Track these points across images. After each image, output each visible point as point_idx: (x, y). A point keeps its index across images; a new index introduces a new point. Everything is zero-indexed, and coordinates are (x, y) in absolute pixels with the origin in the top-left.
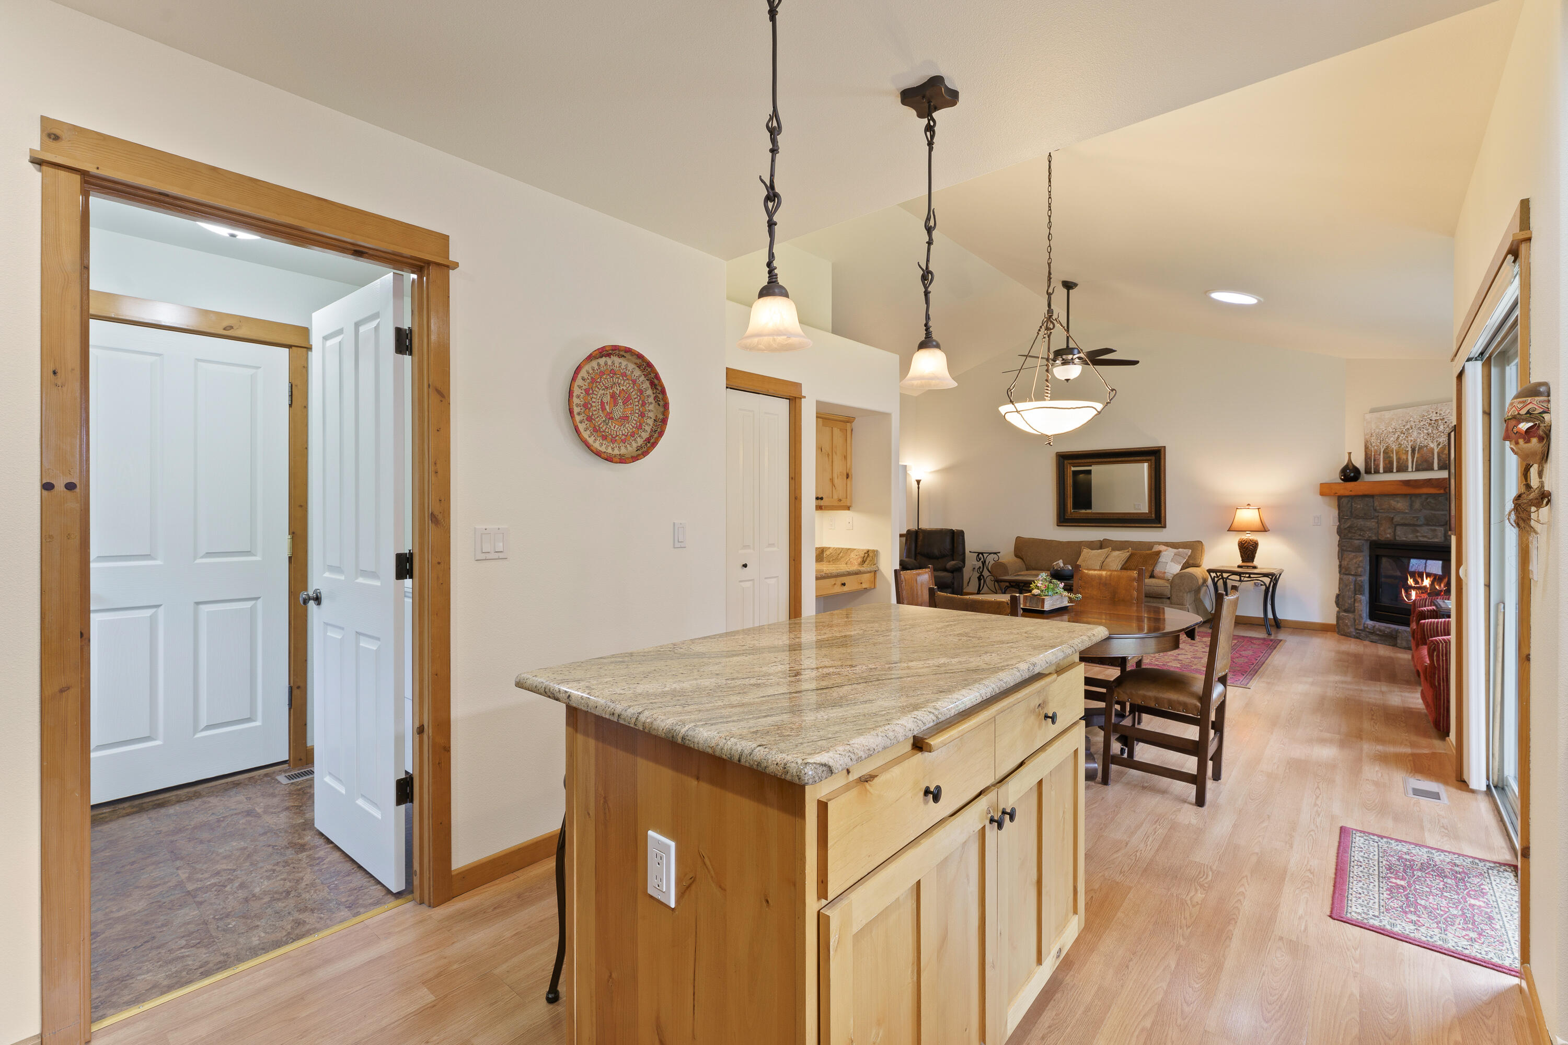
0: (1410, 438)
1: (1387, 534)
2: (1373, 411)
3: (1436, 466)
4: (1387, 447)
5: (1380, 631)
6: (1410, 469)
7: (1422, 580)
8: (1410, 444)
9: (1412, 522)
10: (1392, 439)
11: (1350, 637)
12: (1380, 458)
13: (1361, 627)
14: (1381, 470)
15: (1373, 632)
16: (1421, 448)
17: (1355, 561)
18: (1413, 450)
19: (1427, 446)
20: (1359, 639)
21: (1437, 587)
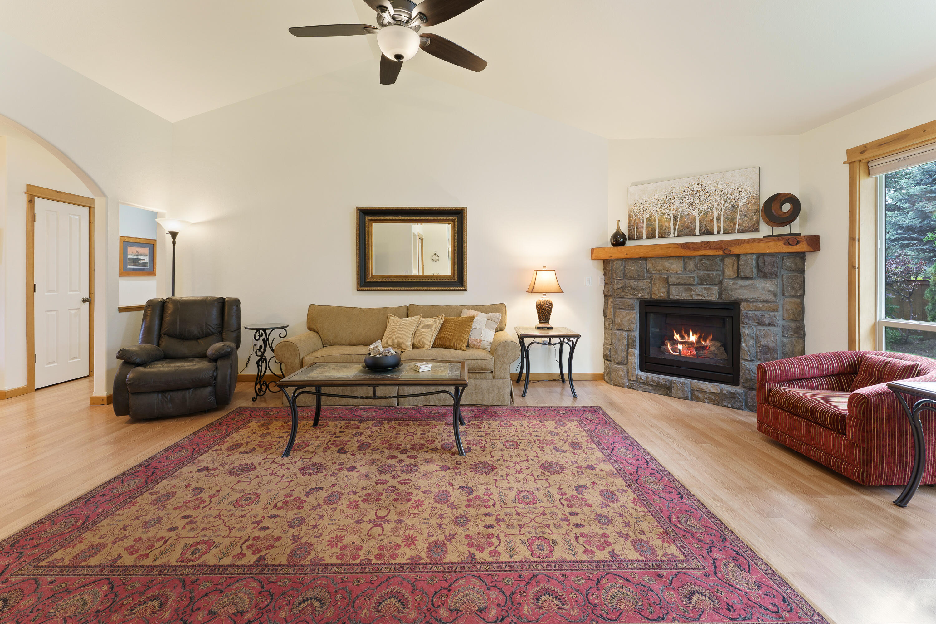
0: (672, 207)
1: (660, 293)
2: (634, 184)
3: (697, 232)
4: (650, 216)
5: (654, 381)
6: (672, 235)
7: (689, 336)
8: (672, 213)
9: (688, 282)
10: (655, 208)
11: (623, 387)
12: (643, 226)
13: (635, 379)
14: (644, 237)
15: (646, 383)
16: (682, 216)
17: (628, 318)
18: (675, 218)
19: (688, 214)
20: (633, 388)
21: (703, 343)
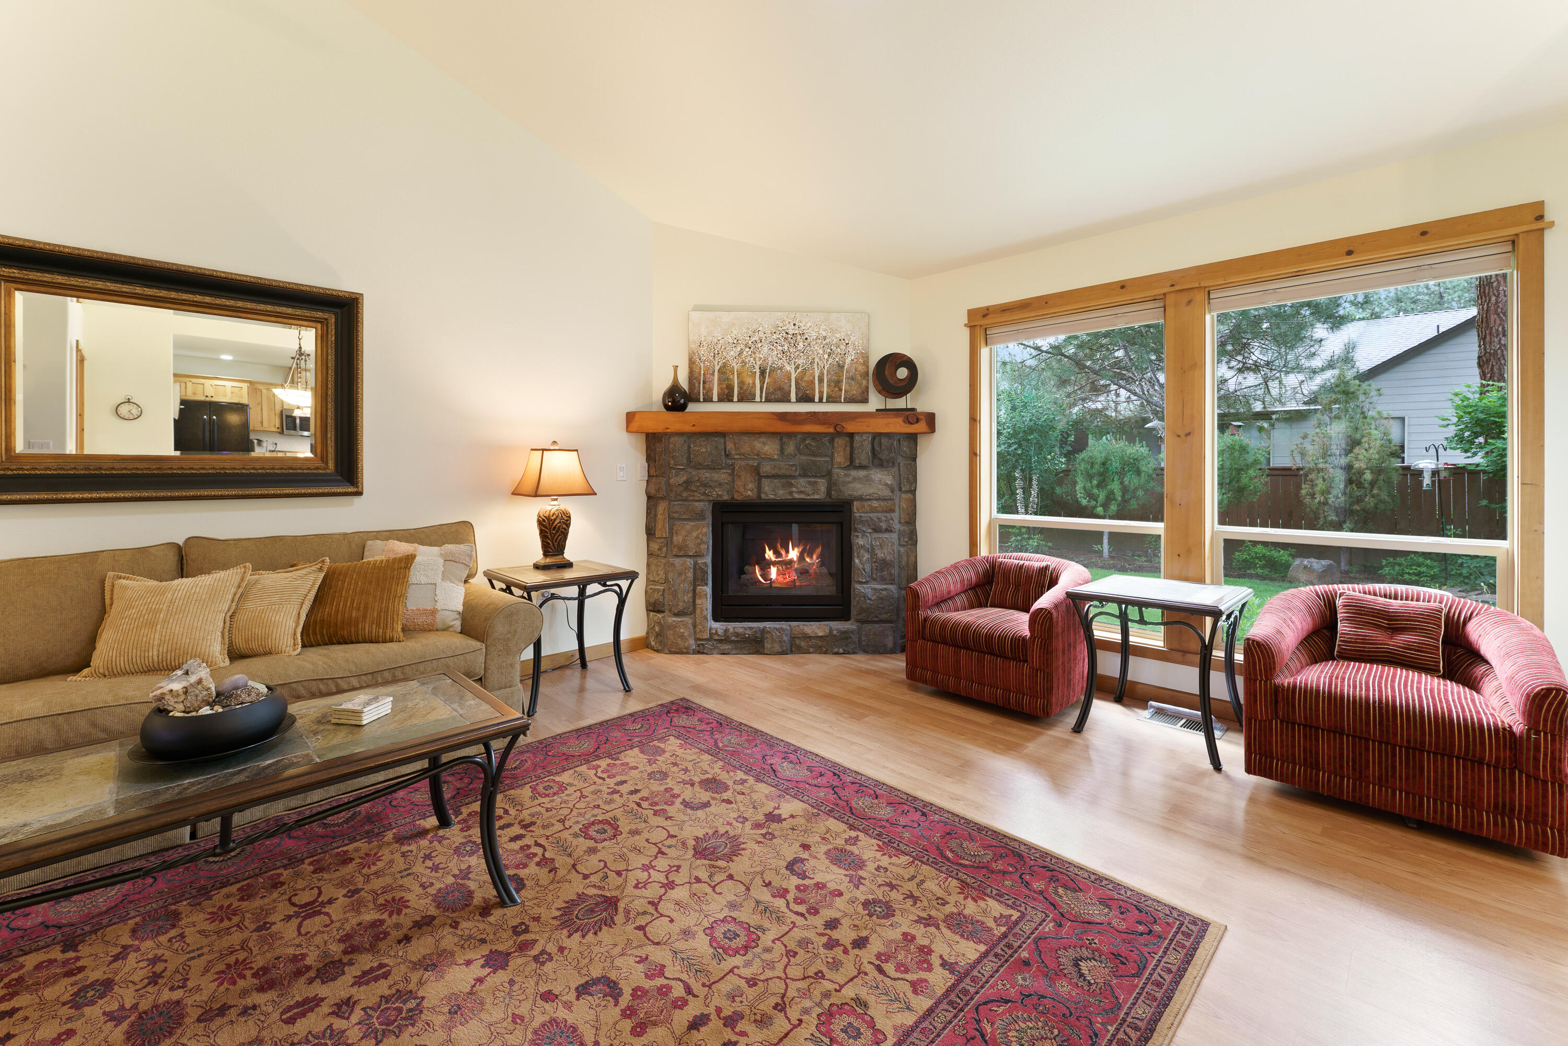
0: (758, 355)
1: (746, 490)
2: (697, 308)
3: (793, 397)
4: (725, 365)
5: (737, 635)
6: (758, 399)
7: (787, 552)
8: (758, 363)
9: (787, 473)
10: (732, 353)
11: (687, 653)
12: (713, 380)
13: (706, 636)
14: (715, 398)
15: (725, 639)
16: (773, 370)
17: (695, 534)
18: (763, 373)
19: (781, 369)
20: (703, 653)
21: (808, 560)
